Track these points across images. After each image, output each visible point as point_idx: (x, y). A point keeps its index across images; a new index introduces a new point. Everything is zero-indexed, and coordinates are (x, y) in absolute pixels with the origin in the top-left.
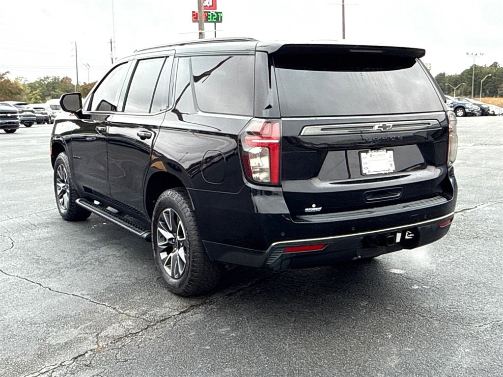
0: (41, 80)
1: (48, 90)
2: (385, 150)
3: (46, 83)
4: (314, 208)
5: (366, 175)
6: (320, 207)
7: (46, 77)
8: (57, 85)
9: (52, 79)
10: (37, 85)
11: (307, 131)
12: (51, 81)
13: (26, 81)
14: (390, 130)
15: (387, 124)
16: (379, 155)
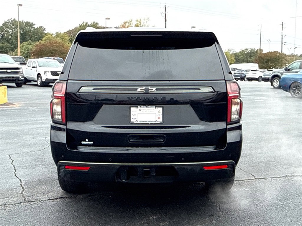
0: (243, 51)
1: (246, 57)
2: (154, 107)
3: (246, 52)
4: (87, 142)
5: (133, 123)
6: (91, 141)
7: (246, 49)
8: (253, 54)
9: (250, 50)
10: (240, 54)
11: (84, 90)
12: (249, 51)
13: (234, 51)
14: (153, 92)
15: (149, 88)
16: (148, 110)
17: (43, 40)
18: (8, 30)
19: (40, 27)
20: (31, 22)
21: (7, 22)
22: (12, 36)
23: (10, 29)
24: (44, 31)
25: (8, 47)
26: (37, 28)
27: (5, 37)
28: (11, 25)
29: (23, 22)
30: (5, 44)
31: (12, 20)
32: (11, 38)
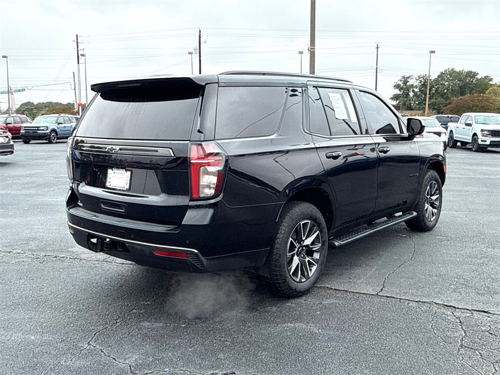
14: (117, 153)
15: (114, 147)
17: (486, 93)
18: (444, 82)
19: (485, 77)
20: (474, 71)
21: (444, 72)
22: (448, 90)
23: (446, 81)
24: (491, 82)
25: (442, 103)
26: (480, 79)
27: (439, 91)
28: (448, 76)
29: (464, 72)
30: (439, 100)
31: (450, 70)
32: (446, 92)
